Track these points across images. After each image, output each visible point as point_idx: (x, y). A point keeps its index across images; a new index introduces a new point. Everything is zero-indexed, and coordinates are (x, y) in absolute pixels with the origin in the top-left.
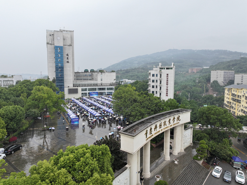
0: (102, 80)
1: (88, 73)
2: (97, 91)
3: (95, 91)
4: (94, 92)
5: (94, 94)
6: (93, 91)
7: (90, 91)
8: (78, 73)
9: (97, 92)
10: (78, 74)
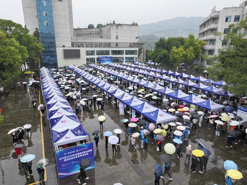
0: (117, 38)
1: (93, 29)
2: (110, 56)
3: (108, 56)
4: (106, 58)
5: (106, 60)
6: (104, 56)
7: (99, 56)
8: (79, 29)
9: (111, 58)
10: (79, 31)
